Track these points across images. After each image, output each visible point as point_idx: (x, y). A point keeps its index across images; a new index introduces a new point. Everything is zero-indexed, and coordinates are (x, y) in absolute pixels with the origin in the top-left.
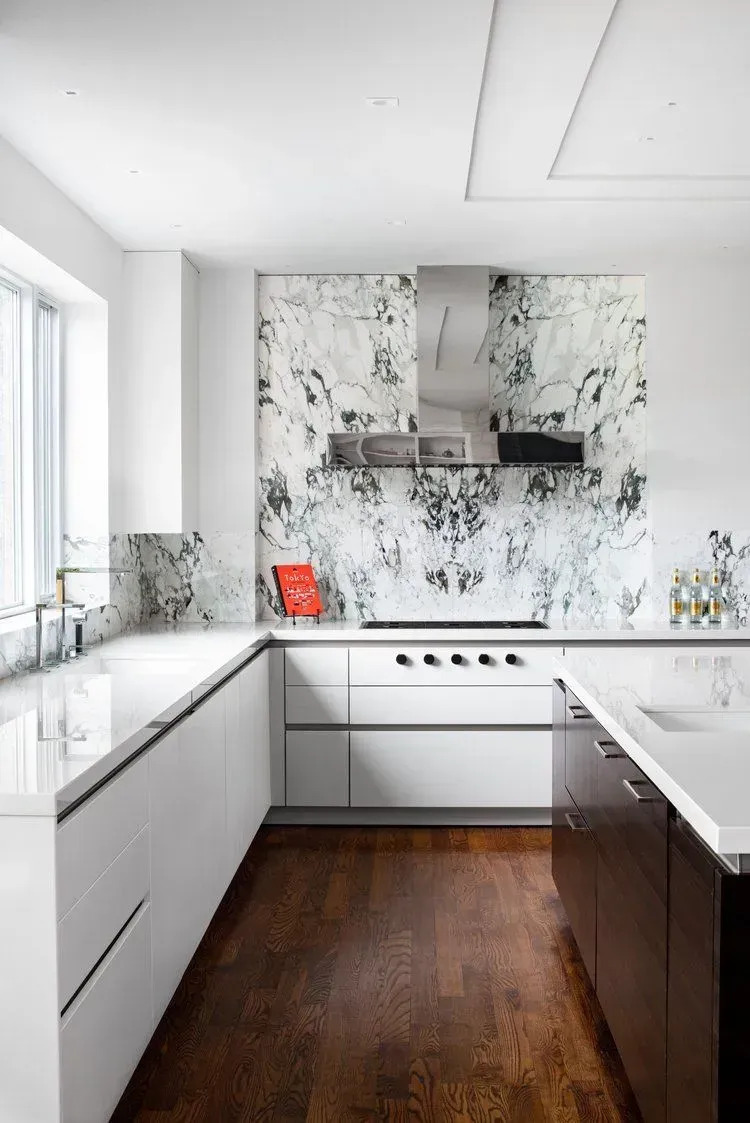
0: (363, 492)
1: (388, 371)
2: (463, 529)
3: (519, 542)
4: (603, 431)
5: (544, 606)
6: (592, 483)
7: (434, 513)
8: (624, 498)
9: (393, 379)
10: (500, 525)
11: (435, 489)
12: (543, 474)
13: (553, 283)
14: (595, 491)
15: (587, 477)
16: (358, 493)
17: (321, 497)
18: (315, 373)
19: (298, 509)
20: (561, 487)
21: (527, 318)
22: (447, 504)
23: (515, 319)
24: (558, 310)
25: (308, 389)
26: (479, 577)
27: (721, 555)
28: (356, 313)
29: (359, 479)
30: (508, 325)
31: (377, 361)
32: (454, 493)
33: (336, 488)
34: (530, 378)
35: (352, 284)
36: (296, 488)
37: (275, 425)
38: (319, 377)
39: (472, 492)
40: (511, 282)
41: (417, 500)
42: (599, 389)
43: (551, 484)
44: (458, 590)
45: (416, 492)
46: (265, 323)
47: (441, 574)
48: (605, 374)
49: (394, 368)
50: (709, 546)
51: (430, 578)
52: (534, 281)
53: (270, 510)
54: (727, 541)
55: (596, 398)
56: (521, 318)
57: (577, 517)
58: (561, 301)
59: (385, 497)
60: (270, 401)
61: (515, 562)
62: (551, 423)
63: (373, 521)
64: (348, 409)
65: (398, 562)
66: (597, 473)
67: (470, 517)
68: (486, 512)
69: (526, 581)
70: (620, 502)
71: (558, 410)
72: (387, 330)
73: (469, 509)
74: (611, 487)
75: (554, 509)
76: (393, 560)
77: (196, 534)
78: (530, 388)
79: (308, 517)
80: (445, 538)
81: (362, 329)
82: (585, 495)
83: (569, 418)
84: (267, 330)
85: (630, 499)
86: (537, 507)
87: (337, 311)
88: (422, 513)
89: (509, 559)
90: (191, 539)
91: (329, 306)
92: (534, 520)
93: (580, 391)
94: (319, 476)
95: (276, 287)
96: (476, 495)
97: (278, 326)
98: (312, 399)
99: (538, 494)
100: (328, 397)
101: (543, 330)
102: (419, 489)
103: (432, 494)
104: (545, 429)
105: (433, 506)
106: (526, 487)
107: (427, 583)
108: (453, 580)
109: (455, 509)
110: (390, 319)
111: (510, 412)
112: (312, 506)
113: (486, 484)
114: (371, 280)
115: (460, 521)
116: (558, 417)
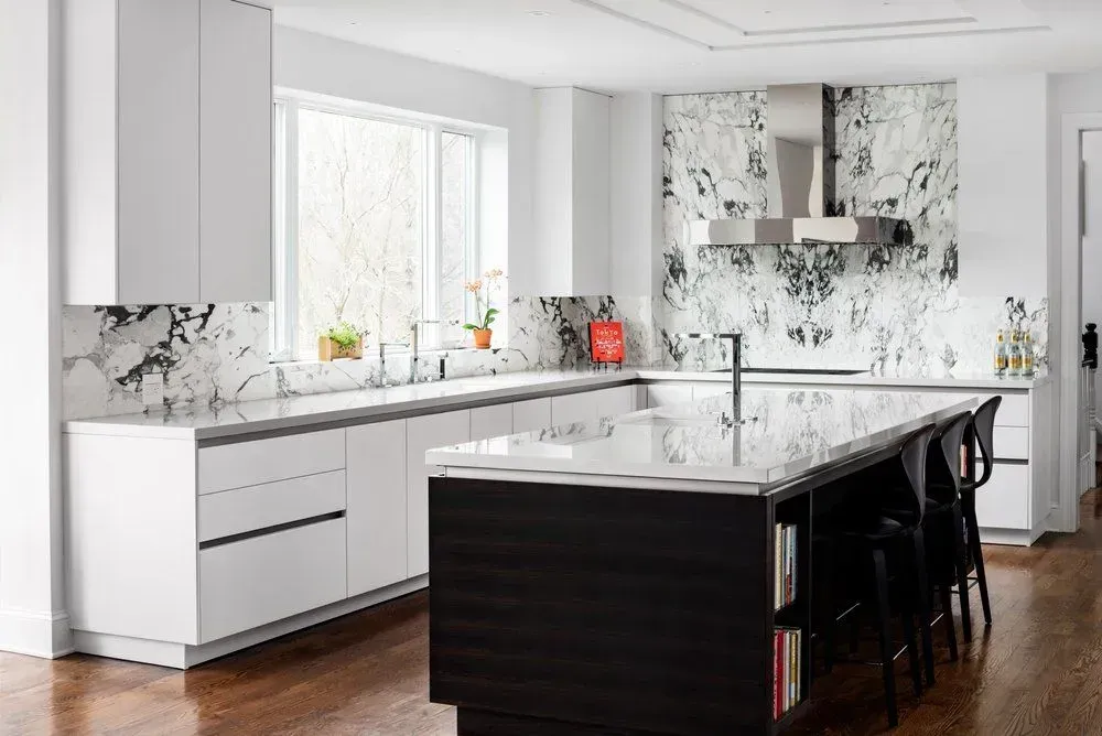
0: (740, 265)
1: (759, 168)
2: (817, 295)
3: (861, 306)
4: (929, 213)
5: (880, 359)
6: (920, 257)
7: (794, 281)
8: (946, 269)
9: (763, 174)
10: (846, 291)
11: (795, 262)
12: (880, 250)
13: (888, 92)
14: (922, 263)
15: (916, 252)
16: (737, 266)
17: (708, 269)
18: (704, 171)
19: (691, 278)
20: (894, 261)
21: (868, 122)
22: (804, 274)
23: (858, 122)
24: (892, 114)
25: (699, 184)
26: (829, 335)
27: (1016, 318)
28: (734, 123)
29: (737, 255)
30: (852, 128)
31: (751, 161)
32: (809, 265)
33: (720, 261)
34: (869, 171)
35: (731, 100)
36: (690, 262)
37: (676, 212)
38: (708, 174)
39: (823, 264)
40: (855, 93)
41: (782, 271)
42: (926, 179)
43: (887, 258)
44: (813, 344)
45: (780, 265)
46: (668, 133)
47: (799, 331)
48: (931, 166)
49: (764, 165)
50: (1005, 310)
51: (791, 334)
52: (873, 91)
53: (671, 278)
54: (1021, 306)
55: (923, 186)
56: (863, 122)
57: (908, 284)
58: (896, 106)
59: (757, 269)
60: (672, 194)
61: (857, 323)
62: (887, 207)
63: (747, 288)
64: (729, 199)
65: (767, 321)
66: (924, 248)
67: (822, 285)
68: (835, 281)
69: (867, 337)
70: (943, 273)
71: (893, 197)
72: (758, 135)
73: (821, 279)
74: (936, 260)
75: (889, 278)
76: (764, 319)
77: (609, 297)
78: (870, 178)
79: (699, 285)
80: (803, 302)
81: (740, 135)
82: (915, 267)
83: (901, 203)
84: (669, 137)
85: (950, 271)
86: (875, 276)
87: (721, 122)
88: (784, 282)
89: (853, 319)
90: (606, 302)
91: (715, 118)
92: (873, 287)
93: (910, 181)
94: (707, 251)
95: (677, 104)
96: (827, 267)
97: (677, 134)
98: (702, 191)
99: (876, 266)
100: (714, 190)
101: (881, 131)
102: (783, 262)
103: (793, 267)
104: (882, 213)
105: (794, 276)
106: (867, 260)
107: (789, 338)
108: (809, 335)
109: (810, 278)
110: (761, 126)
111: (854, 199)
112: (701, 276)
113: (835, 258)
114: (747, 96)
115: (814, 288)
116: (892, 203)
